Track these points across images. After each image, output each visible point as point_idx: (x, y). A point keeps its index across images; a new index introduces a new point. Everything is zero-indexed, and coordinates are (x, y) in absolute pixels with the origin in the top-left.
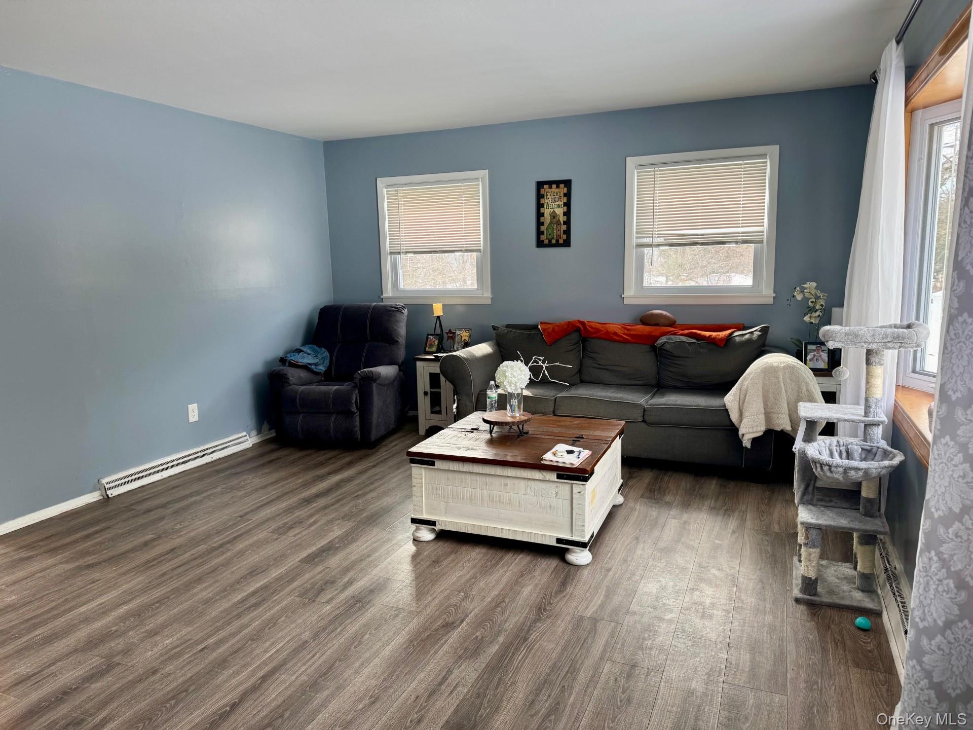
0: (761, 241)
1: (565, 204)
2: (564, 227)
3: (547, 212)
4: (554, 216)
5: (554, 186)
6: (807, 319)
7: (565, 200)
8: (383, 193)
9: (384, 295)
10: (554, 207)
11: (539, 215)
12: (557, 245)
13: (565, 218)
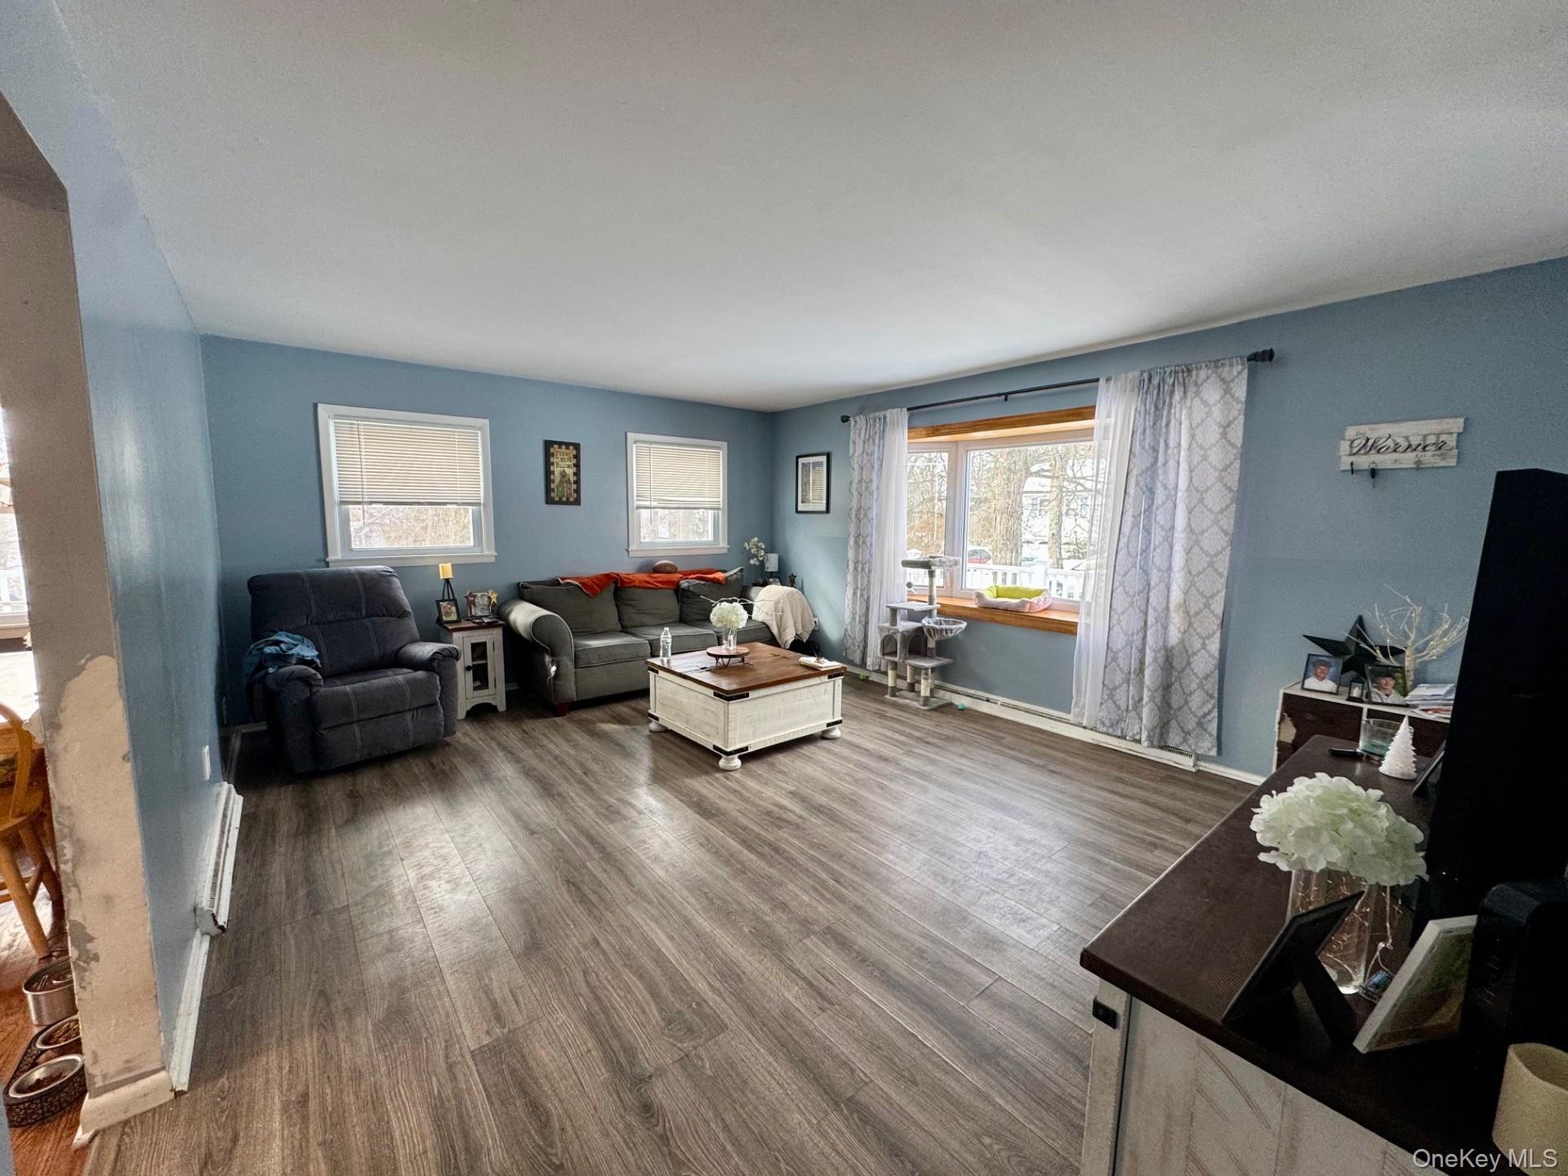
0: (718, 509)
1: (575, 465)
2: (574, 487)
3: (557, 470)
4: (563, 475)
5: (564, 447)
6: (752, 562)
7: (575, 461)
8: (327, 425)
9: (330, 558)
10: (562, 465)
11: (548, 473)
12: (568, 503)
13: (575, 478)
